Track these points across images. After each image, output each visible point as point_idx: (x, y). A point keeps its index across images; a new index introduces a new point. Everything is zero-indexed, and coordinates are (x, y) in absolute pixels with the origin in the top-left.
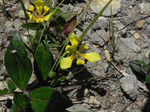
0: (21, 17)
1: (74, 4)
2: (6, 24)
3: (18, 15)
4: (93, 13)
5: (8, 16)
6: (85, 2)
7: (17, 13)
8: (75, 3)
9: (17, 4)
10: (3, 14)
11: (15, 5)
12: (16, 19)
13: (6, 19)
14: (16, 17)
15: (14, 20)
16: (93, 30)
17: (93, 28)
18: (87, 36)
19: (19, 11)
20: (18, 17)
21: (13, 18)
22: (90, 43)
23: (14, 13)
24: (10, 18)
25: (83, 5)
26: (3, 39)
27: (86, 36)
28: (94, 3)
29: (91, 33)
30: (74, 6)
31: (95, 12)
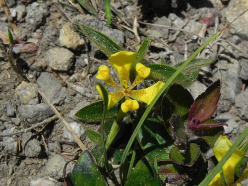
0: (55, 69)
1: (183, 13)
2: (20, 90)
3: (46, 62)
4: (235, 34)
5: (21, 67)
6: (210, 5)
7: (43, 57)
8: (185, 9)
9: (38, 31)
10: (8, 65)
11: (35, 35)
12: (43, 74)
13: (18, 77)
14: (41, 67)
15: (37, 77)
16: (241, 82)
17: (241, 76)
18: (227, 100)
19: (46, 50)
20: (46, 67)
21: (35, 72)
22: (238, 118)
23: (35, 55)
24: (27, 72)
25: (206, 13)
26: (18, 136)
27: (223, 99)
28: (235, 9)
29: (237, 90)
30: (183, 17)
31: (239, 30)
